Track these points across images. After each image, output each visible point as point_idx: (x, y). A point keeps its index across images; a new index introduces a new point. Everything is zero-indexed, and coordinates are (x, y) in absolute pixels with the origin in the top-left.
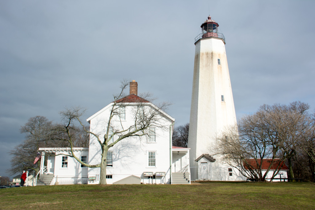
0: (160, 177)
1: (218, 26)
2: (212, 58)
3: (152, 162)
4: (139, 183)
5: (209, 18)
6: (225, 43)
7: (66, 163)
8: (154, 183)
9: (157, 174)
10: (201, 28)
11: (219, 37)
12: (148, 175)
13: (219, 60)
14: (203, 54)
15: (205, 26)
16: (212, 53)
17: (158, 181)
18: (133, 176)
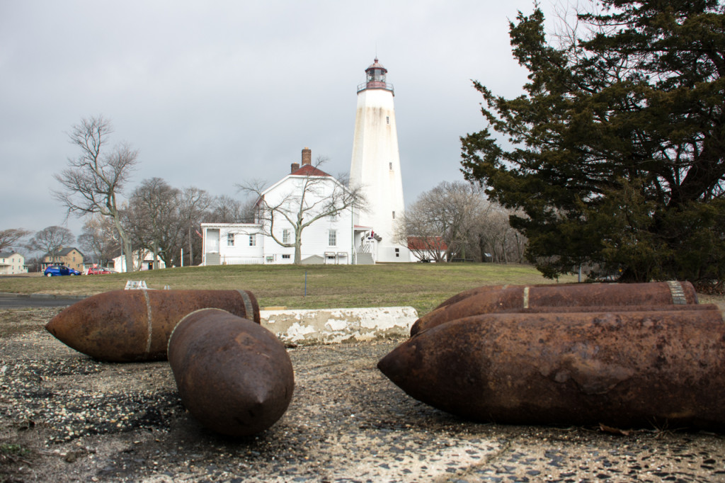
0: (342, 257)
1: (386, 72)
2: (380, 115)
3: (333, 240)
4: (322, 263)
5: (376, 61)
6: (394, 95)
7: (232, 241)
8: (337, 263)
9: (340, 254)
10: (365, 73)
11: (388, 88)
12: (330, 255)
13: (388, 118)
14: (369, 108)
15: (371, 71)
16: (381, 109)
17: (341, 262)
18: (316, 256)
